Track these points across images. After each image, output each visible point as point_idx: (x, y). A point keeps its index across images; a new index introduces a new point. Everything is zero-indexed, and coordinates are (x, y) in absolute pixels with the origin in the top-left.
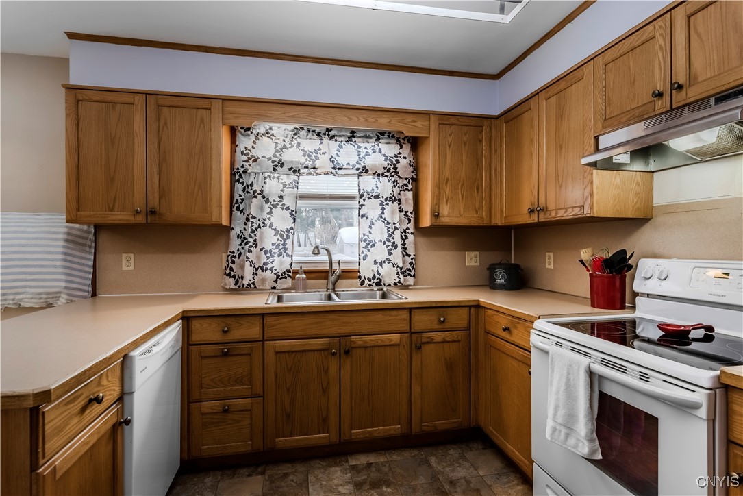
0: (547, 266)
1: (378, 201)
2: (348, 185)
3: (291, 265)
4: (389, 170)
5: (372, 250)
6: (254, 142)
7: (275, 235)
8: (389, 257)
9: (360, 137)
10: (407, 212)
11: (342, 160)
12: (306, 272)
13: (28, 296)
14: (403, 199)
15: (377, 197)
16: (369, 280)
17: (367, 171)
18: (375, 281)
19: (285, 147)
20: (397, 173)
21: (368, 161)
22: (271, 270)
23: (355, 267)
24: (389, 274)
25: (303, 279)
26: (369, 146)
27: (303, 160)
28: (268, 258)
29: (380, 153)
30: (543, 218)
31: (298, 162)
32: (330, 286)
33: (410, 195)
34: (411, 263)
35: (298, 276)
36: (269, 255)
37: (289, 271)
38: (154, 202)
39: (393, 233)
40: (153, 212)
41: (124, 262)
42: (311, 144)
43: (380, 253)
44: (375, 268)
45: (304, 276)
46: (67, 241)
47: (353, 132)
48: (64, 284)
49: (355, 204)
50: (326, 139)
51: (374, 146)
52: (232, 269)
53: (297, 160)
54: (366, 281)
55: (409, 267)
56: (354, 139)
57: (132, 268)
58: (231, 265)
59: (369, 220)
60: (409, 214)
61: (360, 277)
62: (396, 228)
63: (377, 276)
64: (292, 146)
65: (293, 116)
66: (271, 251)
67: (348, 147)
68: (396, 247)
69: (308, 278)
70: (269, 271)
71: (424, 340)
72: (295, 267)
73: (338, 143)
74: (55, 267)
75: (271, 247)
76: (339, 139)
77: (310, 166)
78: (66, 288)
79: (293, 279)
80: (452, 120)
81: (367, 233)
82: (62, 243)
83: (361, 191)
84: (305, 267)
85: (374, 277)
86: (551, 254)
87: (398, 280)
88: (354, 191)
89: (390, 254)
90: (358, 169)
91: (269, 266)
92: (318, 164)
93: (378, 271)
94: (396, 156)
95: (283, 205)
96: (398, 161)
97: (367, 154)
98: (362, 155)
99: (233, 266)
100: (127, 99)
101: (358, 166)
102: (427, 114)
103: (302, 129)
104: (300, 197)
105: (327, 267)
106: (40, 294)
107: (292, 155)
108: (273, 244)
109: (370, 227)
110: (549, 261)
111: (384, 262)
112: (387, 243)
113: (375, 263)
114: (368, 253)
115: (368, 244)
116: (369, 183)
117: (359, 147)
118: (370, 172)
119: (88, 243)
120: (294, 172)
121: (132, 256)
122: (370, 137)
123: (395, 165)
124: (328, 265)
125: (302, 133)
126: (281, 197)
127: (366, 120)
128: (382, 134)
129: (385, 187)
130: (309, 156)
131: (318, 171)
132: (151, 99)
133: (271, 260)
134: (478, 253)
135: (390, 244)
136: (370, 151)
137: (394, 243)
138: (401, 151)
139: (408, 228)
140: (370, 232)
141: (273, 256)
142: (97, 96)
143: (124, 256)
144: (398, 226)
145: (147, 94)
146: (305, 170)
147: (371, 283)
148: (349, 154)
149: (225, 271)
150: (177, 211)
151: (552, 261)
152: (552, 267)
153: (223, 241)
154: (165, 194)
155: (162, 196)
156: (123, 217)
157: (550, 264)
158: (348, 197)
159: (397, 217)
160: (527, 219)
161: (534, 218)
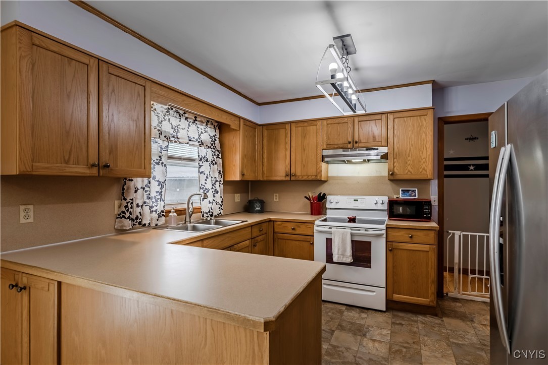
0: (275, 200)
1: (208, 164)
2: (193, 151)
3: (164, 207)
4: (212, 145)
7: (159, 185)
8: (214, 199)
9: (199, 121)
10: (220, 171)
11: (191, 135)
14: (218, 163)
15: (207, 161)
16: (207, 213)
17: (203, 144)
18: (210, 214)
20: (215, 147)
21: (203, 138)
22: (156, 211)
23: (199, 206)
25: (174, 216)
26: (203, 127)
27: (171, 131)
28: (153, 202)
29: (208, 134)
30: (293, 178)
31: (169, 133)
33: (221, 161)
35: (170, 214)
36: (154, 200)
37: (162, 212)
38: (105, 159)
39: (215, 183)
40: (107, 166)
41: (22, 214)
42: (175, 121)
43: (211, 196)
44: (210, 205)
45: (175, 214)
47: (195, 118)
49: (196, 164)
50: (183, 119)
51: (205, 129)
52: (130, 213)
53: (168, 131)
54: (205, 214)
56: (196, 122)
57: (31, 220)
58: (130, 209)
59: (206, 175)
60: (221, 172)
61: (201, 212)
62: (217, 181)
63: (211, 211)
64: (165, 120)
65: (187, 104)
66: (155, 197)
67: (193, 127)
68: (217, 192)
69: (177, 215)
70: (154, 213)
72: (167, 208)
73: (188, 123)
75: (155, 194)
76: (189, 120)
77: (175, 136)
79: (166, 216)
80: (248, 123)
81: (204, 184)
83: (201, 157)
84: (176, 207)
85: (209, 211)
86: (278, 194)
87: (219, 212)
88: (195, 156)
89: (214, 196)
90: (199, 142)
91: (154, 209)
92: (179, 135)
93: (211, 208)
94: (214, 136)
95: (162, 163)
96: (215, 140)
97: (202, 133)
98: (200, 133)
99: (132, 210)
101: (199, 140)
103: (172, 109)
104: (169, 157)
105: (185, 206)
107: (166, 127)
108: (157, 192)
109: (206, 180)
110: (276, 198)
111: (213, 202)
113: (209, 202)
115: (204, 191)
116: (203, 151)
117: (198, 128)
118: (204, 145)
120: (167, 138)
121: (31, 207)
122: (203, 122)
123: (214, 142)
125: (171, 112)
126: (160, 157)
128: (208, 121)
129: (210, 155)
130: (174, 129)
131: (180, 140)
132: (103, 66)
133: (155, 204)
134: (239, 194)
135: (213, 190)
136: (204, 132)
137: (216, 190)
138: (216, 133)
139: (221, 181)
140: (206, 183)
141: (157, 201)
143: (22, 208)
144: (218, 179)
145: (99, 60)
146: (172, 139)
147: (208, 215)
148: (194, 131)
149: (121, 215)
150: (121, 166)
151: (278, 197)
152: (278, 200)
153: (115, 190)
154: (113, 150)
155: (110, 154)
156: (80, 170)
157: (276, 199)
158: (193, 160)
159: (217, 175)
160: (283, 178)
161: (288, 178)
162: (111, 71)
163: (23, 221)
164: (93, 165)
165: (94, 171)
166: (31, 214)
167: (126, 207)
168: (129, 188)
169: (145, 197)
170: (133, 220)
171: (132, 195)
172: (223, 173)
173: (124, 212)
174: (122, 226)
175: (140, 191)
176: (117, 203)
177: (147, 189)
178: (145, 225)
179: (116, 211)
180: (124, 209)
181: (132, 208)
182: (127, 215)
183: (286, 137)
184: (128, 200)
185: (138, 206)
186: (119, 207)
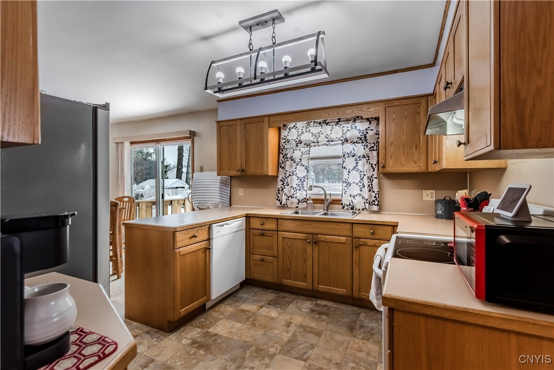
1: (354, 158)
2: (338, 150)
3: (306, 195)
4: (361, 139)
5: (349, 188)
6: (289, 132)
7: (298, 180)
8: (360, 193)
9: (343, 121)
10: (372, 164)
11: (333, 136)
12: (312, 200)
14: (370, 156)
15: (353, 156)
16: (347, 206)
17: (347, 141)
18: (350, 207)
19: (303, 133)
20: (366, 140)
21: (348, 135)
22: (296, 197)
23: (340, 198)
24: (359, 203)
25: (311, 203)
26: (349, 125)
27: (311, 139)
28: (295, 191)
29: (356, 129)
32: (325, 209)
33: (375, 153)
34: (375, 197)
35: (308, 201)
36: (295, 190)
37: (305, 199)
38: (244, 166)
39: (363, 177)
41: (240, 192)
42: (315, 129)
43: (355, 190)
44: (351, 199)
45: (312, 201)
46: (221, 183)
47: (339, 119)
48: (219, 200)
49: (340, 161)
50: (324, 126)
51: (352, 125)
53: (309, 139)
54: (346, 206)
55: (374, 199)
56: (340, 123)
57: (242, 195)
59: (348, 170)
60: (373, 165)
61: (342, 204)
62: (364, 175)
63: (351, 204)
64: (306, 132)
65: (299, 118)
66: (295, 188)
67: (337, 128)
68: (364, 186)
69: (314, 203)
70: (295, 198)
71: (360, 243)
72: (308, 197)
73: (331, 127)
75: (296, 186)
76: (331, 124)
77: (315, 141)
78: (220, 202)
82: (219, 184)
83: (344, 153)
84: (312, 197)
85: (350, 204)
87: (364, 207)
88: (341, 154)
89: (361, 191)
90: (342, 140)
91: (295, 196)
92: (320, 139)
93: (352, 201)
94: (366, 129)
95: (302, 164)
96: (367, 133)
97: (348, 130)
98: (345, 131)
99: (279, 195)
100: (234, 123)
101: (342, 139)
102: (377, 102)
104: (311, 159)
106: (213, 203)
107: (306, 137)
108: (297, 184)
109: (348, 175)
111: (357, 196)
112: (359, 184)
113: (351, 196)
114: (347, 190)
115: (347, 185)
116: (349, 147)
117: (343, 127)
118: (349, 141)
119: (228, 183)
120: (307, 145)
121: (242, 189)
122: (350, 120)
123: (365, 135)
124: (324, 196)
125: (311, 124)
126: (300, 160)
127: (338, 113)
128: (358, 117)
129: (360, 149)
130: (315, 136)
131: (319, 144)
132: (242, 121)
133: (295, 192)
134: (434, 191)
135: (361, 184)
136: (350, 129)
137: (363, 184)
138: (369, 126)
139: (373, 175)
140: (348, 178)
141: (296, 191)
142: (226, 124)
143: (240, 189)
144: (366, 173)
145: (241, 119)
146: (313, 144)
147: (348, 208)
148: (336, 132)
150: (252, 170)
154: (247, 162)
163: (240, 195)
164: (239, 170)
165: (239, 173)
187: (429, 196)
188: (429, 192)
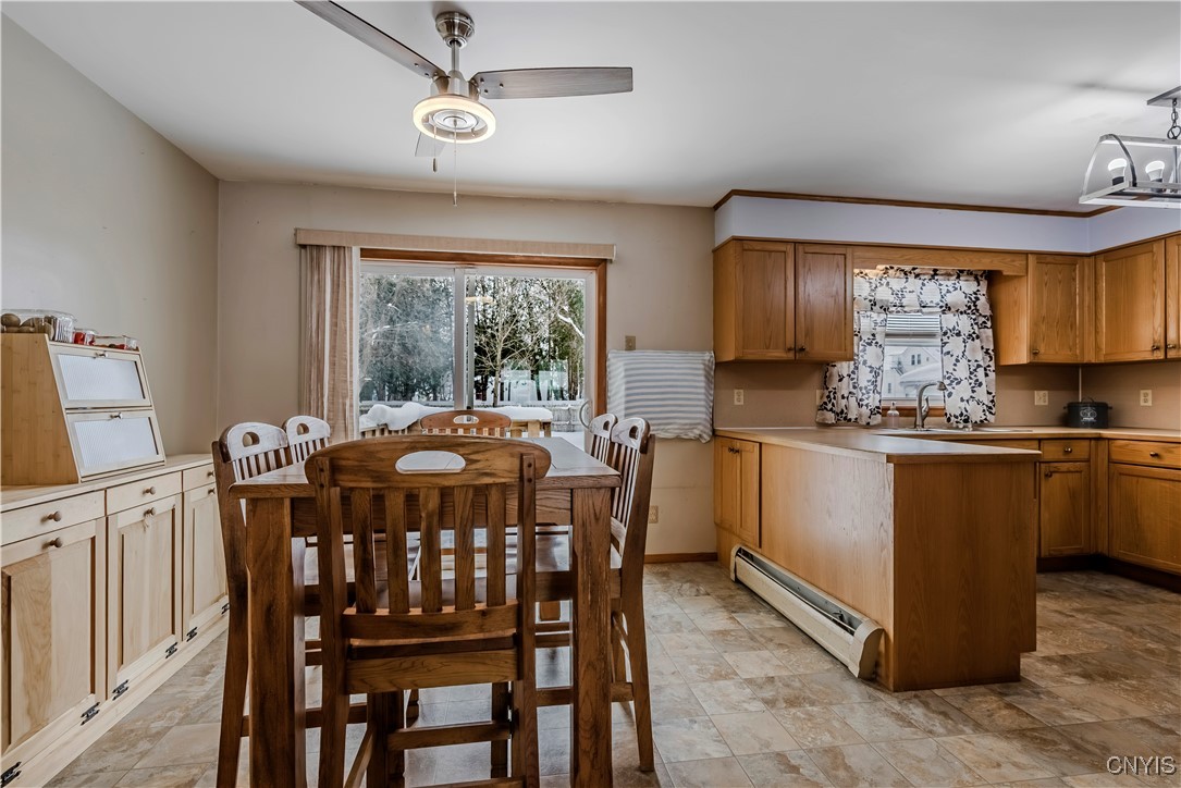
0: (1142, 404)
1: (961, 339)
2: (932, 322)
3: (880, 401)
4: (969, 308)
5: (957, 387)
7: (871, 372)
8: (973, 395)
9: (941, 275)
10: (988, 350)
11: (926, 299)
12: (897, 409)
13: (676, 427)
14: (983, 336)
15: (958, 334)
16: (957, 417)
17: (950, 309)
18: (963, 418)
19: (877, 286)
20: (978, 311)
21: (949, 299)
22: (867, 405)
23: (941, 404)
24: (977, 414)
25: (895, 416)
26: (950, 283)
27: (892, 299)
28: (863, 394)
29: (961, 291)
30: (1172, 354)
31: (888, 301)
32: (919, 422)
33: (990, 332)
34: (992, 401)
35: (890, 412)
36: (864, 391)
37: (878, 408)
38: (801, 342)
39: (975, 370)
40: (802, 350)
41: (736, 397)
42: (897, 283)
43: (963, 390)
44: (963, 405)
45: (897, 412)
46: (705, 376)
47: (935, 270)
48: (704, 417)
49: (938, 341)
50: (911, 278)
51: (955, 284)
52: (833, 405)
53: (886, 298)
54: (953, 418)
56: (936, 277)
57: (742, 403)
58: (833, 400)
59: (954, 357)
60: (990, 351)
61: (946, 414)
62: (979, 366)
63: (965, 413)
64: (882, 285)
66: (866, 388)
67: (931, 285)
68: (980, 384)
69: (901, 415)
70: (864, 407)
71: (1052, 470)
72: (884, 404)
73: (921, 281)
74: (699, 400)
75: (866, 384)
76: (922, 277)
77: (898, 304)
78: (705, 420)
79: (884, 415)
80: (1049, 259)
81: (951, 371)
83: (944, 329)
84: (899, 404)
85: (961, 414)
86: (1150, 392)
87: (984, 417)
88: (938, 329)
89: (973, 391)
90: (941, 307)
91: (864, 403)
92: (905, 302)
93: (964, 408)
94: (975, 293)
95: (877, 343)
96: (977, 299)
97: (948, 291)
98: (944, 292)
99: (835, 402)
100: (782, 247)
101: (941, 304)
102: (1026, 254)
103: (892, 268)
105: (916, 404)
106: (686, 424)
107: (883, 294)
108: (869, 381)
109: (956, 365)
110: (1146, 398)
111: (970, 400)
112: (970, 381)
113: (962, 400)
114: (953, 391)
115: (952, 382)
116: (950, 320)
117: (940, 285)
118: (952, 309)
120: (885, 309)
121: (742, 391)
122: (950, 275)
123: (975, 302)
124: (917, 402)
125: (891, 272)
126: (873, 335)
128: (962, 271)
129: (965, 324)
130: (897, 294)
131: (906, 309)
132: (800, 248)
133: (866, 396)
134: (1046, 392)
135: (972, 381)
136: (951, 289)
137: (977, 380)
138: (979, 288)
139: (989, 366)
140: (955, 370)
141: (869, 393)
142: (758, 246)
143: (736, 391)
144: (981, 363)
145: (796, 243)
146: (893, 309)
147: (958, 420)
148: (932, 291)
149: (823, 407)
150: (819, 349)
151: (1150, 397)
152: (1150, 403)
153: (817, 378)
154: (809, 333)
155: (806, 336)
156: (777, 354)
157: (1146, 401)
158: (932, 335)
159: (980, 355)
160: (1148, 357)
161: (1160, 355)
162: (807, 250)
163: (736, 403)
164: (790, 350)
165: (791, 355)
166: (742, 397)
167: (828, 397)
168: (831, 375)
169: (851, 386)
170: (838, 414)
171: (834, 384)
172: (996, 353)
173: (825, 403)
174: (824, 419)
175: (846, 379)
176: (818, 392)
177: (852, 376)
178: (850, 420)
179: (818, 402)
180: (826, 400)
181: (834, 398)
182: (830, 406)
183: (1154, 268)
184: (830, 389)
185: (843, 397)
186: (821, 398)
187: (1041, 398)
188: (1042, 393)
